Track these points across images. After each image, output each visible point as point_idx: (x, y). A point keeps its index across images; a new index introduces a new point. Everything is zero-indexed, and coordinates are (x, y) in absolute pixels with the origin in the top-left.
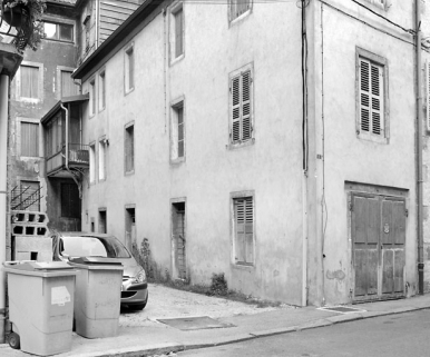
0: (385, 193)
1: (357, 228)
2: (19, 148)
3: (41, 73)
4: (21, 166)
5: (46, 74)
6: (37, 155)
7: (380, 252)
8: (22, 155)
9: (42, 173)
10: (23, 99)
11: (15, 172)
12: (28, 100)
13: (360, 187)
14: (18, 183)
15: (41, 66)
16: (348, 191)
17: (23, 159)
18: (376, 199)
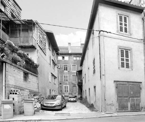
0: (131, 83)
1: (119, 93)
2: (72, 80)
3: (76, 66)
4: (73, 83)
5: (77, 66)
6: (76, 81)
7: (129, 99)
8: (73, 81)
9: (77, 85)
10: (73, 71)
11: (71, 84)
12: (74, 71)
13: (120, 82)
14: (72, 86)
15: (76, 65)
16: (115, 83)
17: (73, 82)
18: (127, 85)
